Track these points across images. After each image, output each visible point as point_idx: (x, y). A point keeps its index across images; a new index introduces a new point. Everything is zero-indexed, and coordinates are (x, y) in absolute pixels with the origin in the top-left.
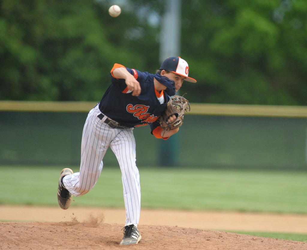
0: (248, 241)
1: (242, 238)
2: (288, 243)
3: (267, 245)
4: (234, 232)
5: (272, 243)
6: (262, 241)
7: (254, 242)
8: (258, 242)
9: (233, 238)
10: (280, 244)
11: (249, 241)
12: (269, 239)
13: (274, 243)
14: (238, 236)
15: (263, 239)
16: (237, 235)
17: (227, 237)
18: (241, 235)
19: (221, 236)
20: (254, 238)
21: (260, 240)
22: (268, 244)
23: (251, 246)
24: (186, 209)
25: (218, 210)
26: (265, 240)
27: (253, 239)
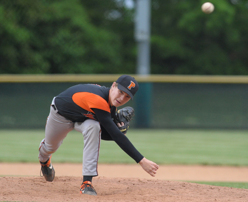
0: (206, 190)
1: (201, 187)
2: (241, 191)
3: (223, 193)
4: (195, 182)
5: (227, 191)
6: (219, 189)
7: (212, 190)
8: (216, 190)
9: (194, 187)
10: (234, 192)
11: (208, 190)
12: (225, 188)
13: (229, 191)
14: (198, 186)
17: (189, 187)
18: (201, 185)
19: (184, 186)
20: (212, 187)
21: (217, 189)
23: (209, 194)
26: (222, 189)
27: (211, 188)
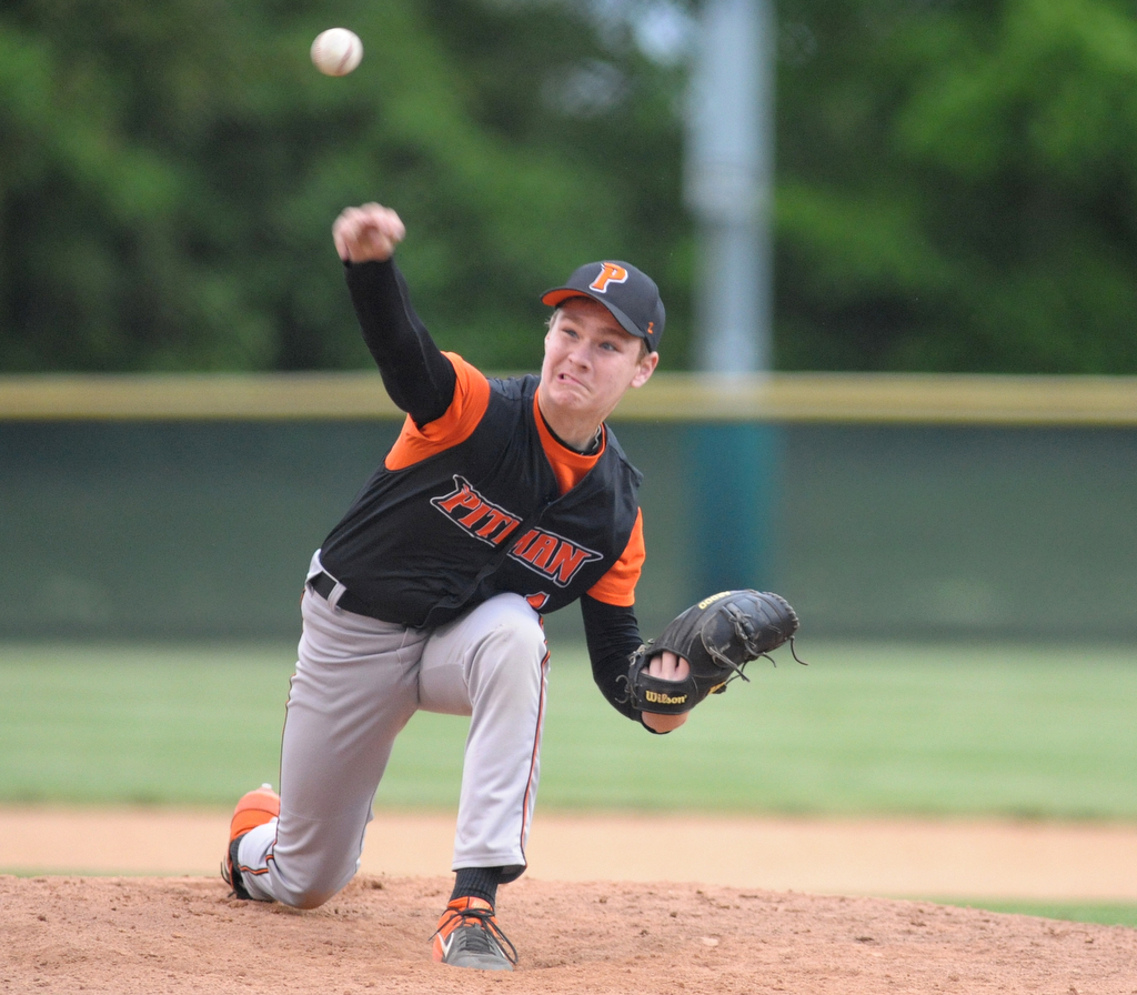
0: (1028, 942)
1: (1004, 928)
3: (1109, 955)
4: (975, 905)
5: (1129, 947)
6: (1088, 939)
7: (1054, 942)
8: (1075, 944)
9: (969, 929)
11: (1035, 941)
12: (1119, 931)
14: (987, 921)
15: (1093, 933)
16: (987, 918)
17: (943, 926)
18: (1000, 916)
19: (920, 921)
20: (1057, 931)
21: (1082, 937)
22: (1115, 951)
23: (1043, 962)
24: (794, 811)
25: (928, 813)
26: (1104, 937)
27: (1052, 932)
